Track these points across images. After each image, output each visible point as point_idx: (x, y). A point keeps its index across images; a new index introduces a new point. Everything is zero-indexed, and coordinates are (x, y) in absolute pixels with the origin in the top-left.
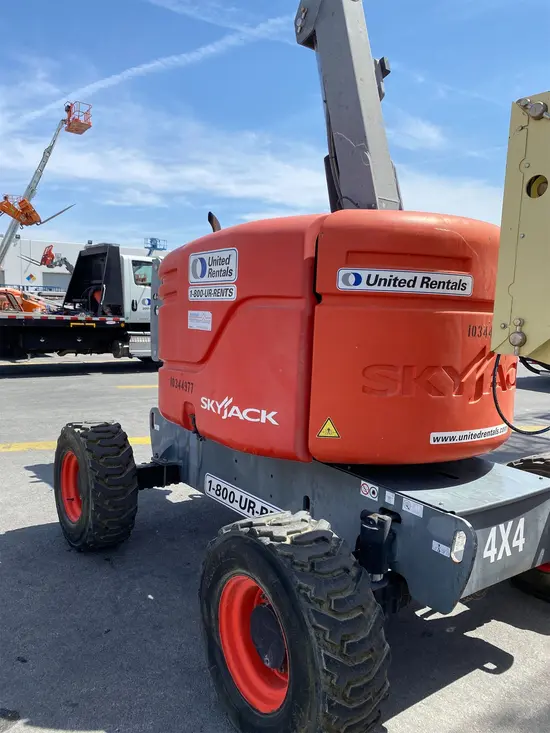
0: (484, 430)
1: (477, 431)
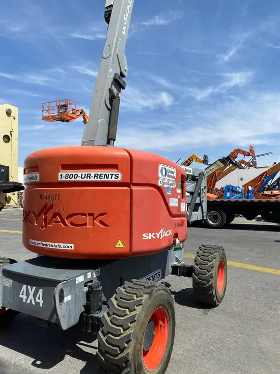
0: (49, 243)
1: (45, 243)
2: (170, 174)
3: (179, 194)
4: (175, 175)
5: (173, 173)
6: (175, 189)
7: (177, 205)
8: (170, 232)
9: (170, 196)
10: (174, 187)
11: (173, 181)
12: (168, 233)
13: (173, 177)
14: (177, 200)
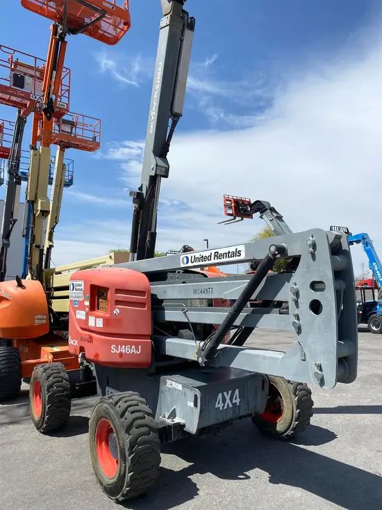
2: (77, 288)
3: (87, 306)
4: (83, 287)
5: (80, 285)
6: (83, 302)
7: (84, 318)
8: (76, 343)
9: (78, 309)
10: (81, 299)
11: (81, 294)
12: (74, 342)
13: (81, 290)
14: (84, 312)
